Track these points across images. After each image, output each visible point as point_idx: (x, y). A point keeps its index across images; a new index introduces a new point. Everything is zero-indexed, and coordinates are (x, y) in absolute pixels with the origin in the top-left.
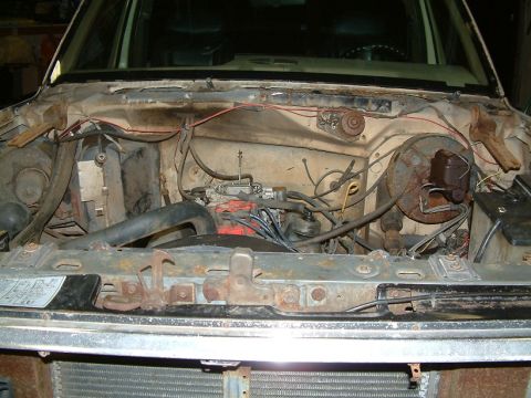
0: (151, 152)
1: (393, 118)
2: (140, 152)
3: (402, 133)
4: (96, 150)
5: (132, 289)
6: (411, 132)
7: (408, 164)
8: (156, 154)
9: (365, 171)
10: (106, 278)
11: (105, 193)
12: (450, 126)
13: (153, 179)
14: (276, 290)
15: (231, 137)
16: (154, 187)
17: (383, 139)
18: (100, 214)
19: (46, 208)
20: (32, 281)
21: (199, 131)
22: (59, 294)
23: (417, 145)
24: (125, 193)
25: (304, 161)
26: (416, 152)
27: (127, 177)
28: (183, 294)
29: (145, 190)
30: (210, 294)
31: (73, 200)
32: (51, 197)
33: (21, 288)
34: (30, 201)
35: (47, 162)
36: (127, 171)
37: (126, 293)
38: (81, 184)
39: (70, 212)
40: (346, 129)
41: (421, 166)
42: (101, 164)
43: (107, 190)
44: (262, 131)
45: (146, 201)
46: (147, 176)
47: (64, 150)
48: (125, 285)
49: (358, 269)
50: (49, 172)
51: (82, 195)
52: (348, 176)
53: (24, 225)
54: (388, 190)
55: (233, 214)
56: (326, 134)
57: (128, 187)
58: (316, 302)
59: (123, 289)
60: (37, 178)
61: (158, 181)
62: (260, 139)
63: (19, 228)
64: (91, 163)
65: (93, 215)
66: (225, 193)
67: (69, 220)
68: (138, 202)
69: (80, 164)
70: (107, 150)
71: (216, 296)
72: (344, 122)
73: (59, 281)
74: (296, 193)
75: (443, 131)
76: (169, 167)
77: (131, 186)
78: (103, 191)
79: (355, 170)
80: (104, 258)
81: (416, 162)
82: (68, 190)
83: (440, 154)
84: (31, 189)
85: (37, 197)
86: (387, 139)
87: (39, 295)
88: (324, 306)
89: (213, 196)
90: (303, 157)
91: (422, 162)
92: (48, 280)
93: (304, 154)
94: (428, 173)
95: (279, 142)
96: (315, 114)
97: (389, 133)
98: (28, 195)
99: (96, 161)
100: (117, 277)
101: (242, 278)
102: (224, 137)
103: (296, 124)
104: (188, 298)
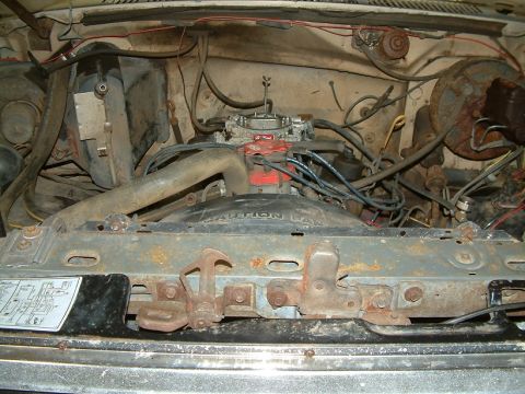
0: (158, 77)
1: (439, 38)
2: (145, 77)
3: (447, 54)
4: (95, 78)
5: (171, 292)
6: (458, 53)
7: (458, 93)
8: (162, 77)
9: (403, 98)
10: (135, 277)
11: (108, 130)
12: (502, 48)
13: (160, 106)
14: (363, 293)
15: (249, 58)
16: (161, 117)
17: (425, 62)
18: (103, 154)
19: (39, 151)
20: (38, 284)
21: (213, 50)
22: (75, 305)
23: (469, 71)
24: (130, 126)
25: (331, 83)
26: (467, 79)
27: (131, 108)
28: (239, 298)
29: (151, 121)
30: (277, 299)
31: (71, 137)
32: (43, 135)
33: (24, 295)
34: (20, 141)
35: (36, 93)
36: (131, 101)
37: (162, 296)
38: (79, 120)
39: (67, 151)
40: (388, 50)
41: (472, 96)
42: (102, 96)
43: (111, 127)
44: (285, 50)
45: (152, 133)
46: (154, 104)
47: (55, 77)
48: (161, 286)
49: (459, 258)
50: (40, 106)
51: (81, 132)
52: (383, 103)
53: (16, 174)
54: (431, 120)
55: (267, 158)
56: (361, 55)
57: (133, 121)
58: (409, 303)
59: (159, 291)
60: (26, 113)
61: (165, 108)
62: (284, 60)
63: (10, 178)
64: (90, 95)
65: (95, 155)
66: (248, 127)
67: (66, 159)
68: (145, 135)
69: (77, 97)
70: (108, 77)
71: (284, 303)
72: (386, 43)
73: (74, 285)
74: (323, 122)
75: (494, 54)
76: (178, 92)
77: (137, 116)
78: (105, 128)
79: (392, 96)
80: (128, 247)
81: (468, 91)
82: (63, 125)
83: (496, 83)
84: (20, 127)
85: (28, 136)
86: (430, 62)
87: (49, 308)
88: (419, 307)
89: (234, 130)
90: (330, 79)
91: (474, 90)
92: (58, 283)
93: (331, 76)
94: (481, 105)
95: (304, 63)
96: (350, 32)
97: (432, 56)
98: (16, 134)
99: (96, 91)
100: (151, 275)
101: (320, 282)
102: (240, 57)
103: (328, 44)
104: (246, 302)
